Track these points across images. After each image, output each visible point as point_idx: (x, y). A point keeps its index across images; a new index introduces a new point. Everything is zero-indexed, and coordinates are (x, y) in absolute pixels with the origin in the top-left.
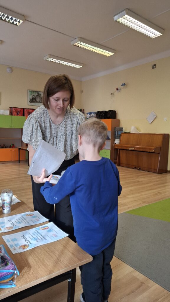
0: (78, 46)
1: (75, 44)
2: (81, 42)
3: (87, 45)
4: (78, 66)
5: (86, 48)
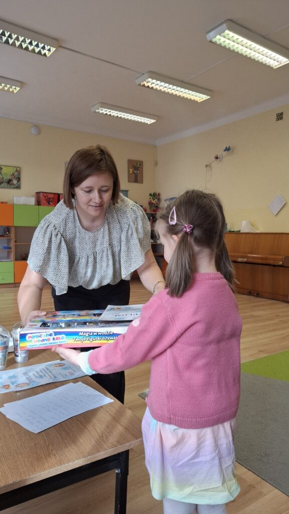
1: (142, 84)
2: (153, 79)
3: (163, 84)
4: (149, 120)
5: (161, 90)
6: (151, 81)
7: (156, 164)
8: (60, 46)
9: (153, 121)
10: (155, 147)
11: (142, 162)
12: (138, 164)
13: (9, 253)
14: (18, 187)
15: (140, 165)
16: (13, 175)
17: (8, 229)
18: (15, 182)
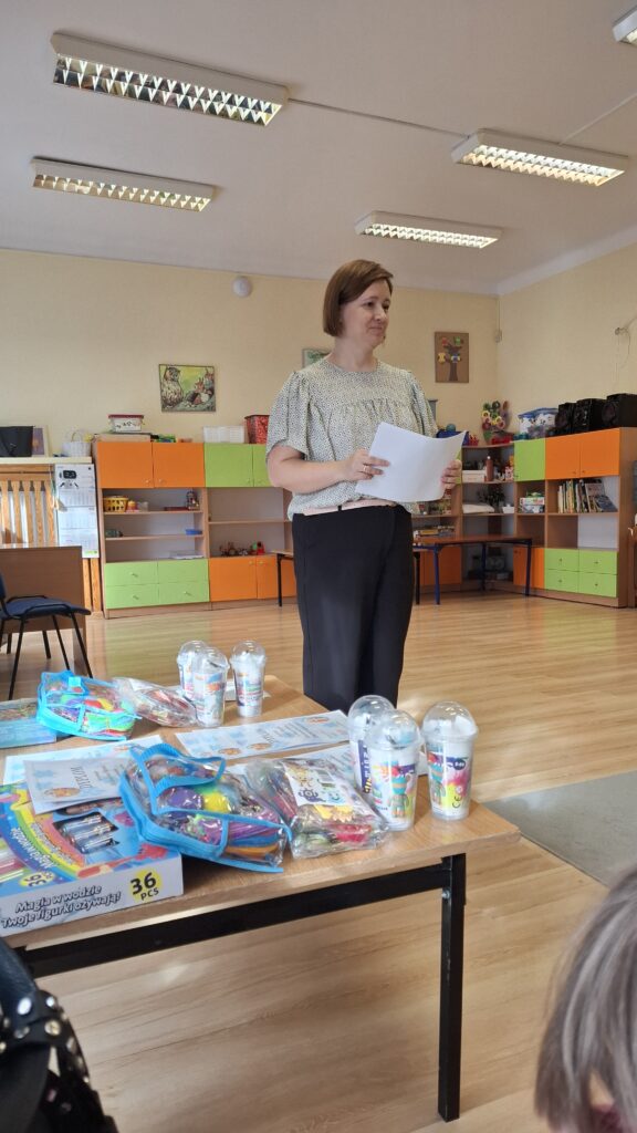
0: (480, 164)
1: (465, 159)
2: (489, 144)
3: (512, 153)
4: (482, 238)
5: (509, 167)
6: (486, 151)
7: (498, 337)
8: (290, 100)
9: (490, 240)
10: (496, 298)
11: (467, 335)
12: (458, 340)
13: (198, 542)
14: (212, 408)
15: (462, 342)
16: (201, 383)
17: (194, 495)
18: (204, 397)
